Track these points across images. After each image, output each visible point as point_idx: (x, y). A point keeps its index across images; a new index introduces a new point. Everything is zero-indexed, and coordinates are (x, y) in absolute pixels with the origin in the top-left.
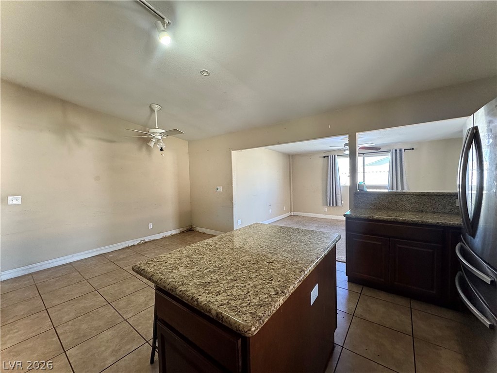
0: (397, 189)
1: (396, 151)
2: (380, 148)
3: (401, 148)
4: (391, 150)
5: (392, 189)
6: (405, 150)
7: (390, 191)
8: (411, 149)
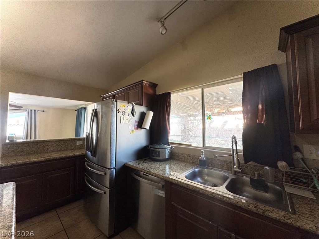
0: (31, 139)
1: (31, 111)
2: (22, 107)
3: (35, 109)
4: (28, 110)
5: (27, 139)
6: (38, 111)
7: (24, 140)
8: (42, 111)
